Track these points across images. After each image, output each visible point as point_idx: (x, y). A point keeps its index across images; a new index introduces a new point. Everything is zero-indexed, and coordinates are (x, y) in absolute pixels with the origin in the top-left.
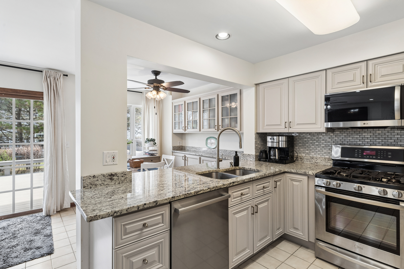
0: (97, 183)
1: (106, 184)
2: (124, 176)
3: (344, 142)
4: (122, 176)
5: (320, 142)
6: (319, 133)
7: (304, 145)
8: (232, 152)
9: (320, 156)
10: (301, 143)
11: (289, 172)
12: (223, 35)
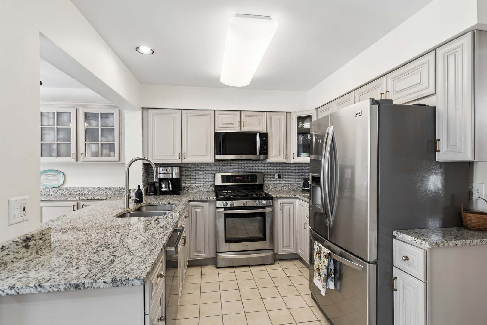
0: (7, 259)
1: (19, 258)
2: (43, 238)
3: (221, 171)
4: (40, 239)
5: (203, 171)
6: (203, 163)
7: (190, 175)
8: (96, 189)
9: (203, 184)
10: (187, 173)
11: (192, 200)
12: (145, 49)
